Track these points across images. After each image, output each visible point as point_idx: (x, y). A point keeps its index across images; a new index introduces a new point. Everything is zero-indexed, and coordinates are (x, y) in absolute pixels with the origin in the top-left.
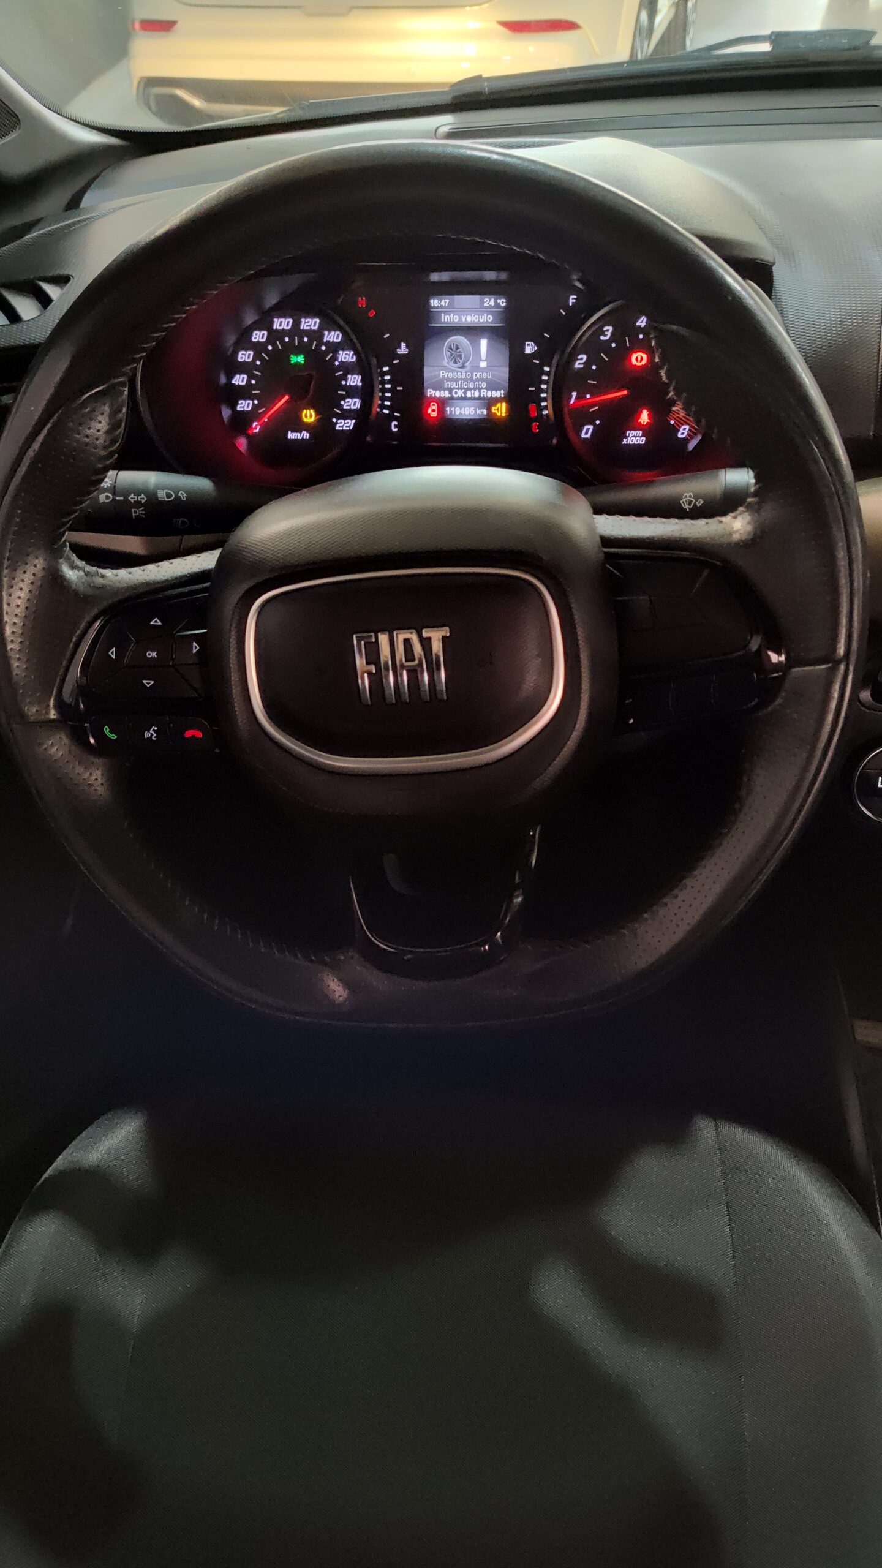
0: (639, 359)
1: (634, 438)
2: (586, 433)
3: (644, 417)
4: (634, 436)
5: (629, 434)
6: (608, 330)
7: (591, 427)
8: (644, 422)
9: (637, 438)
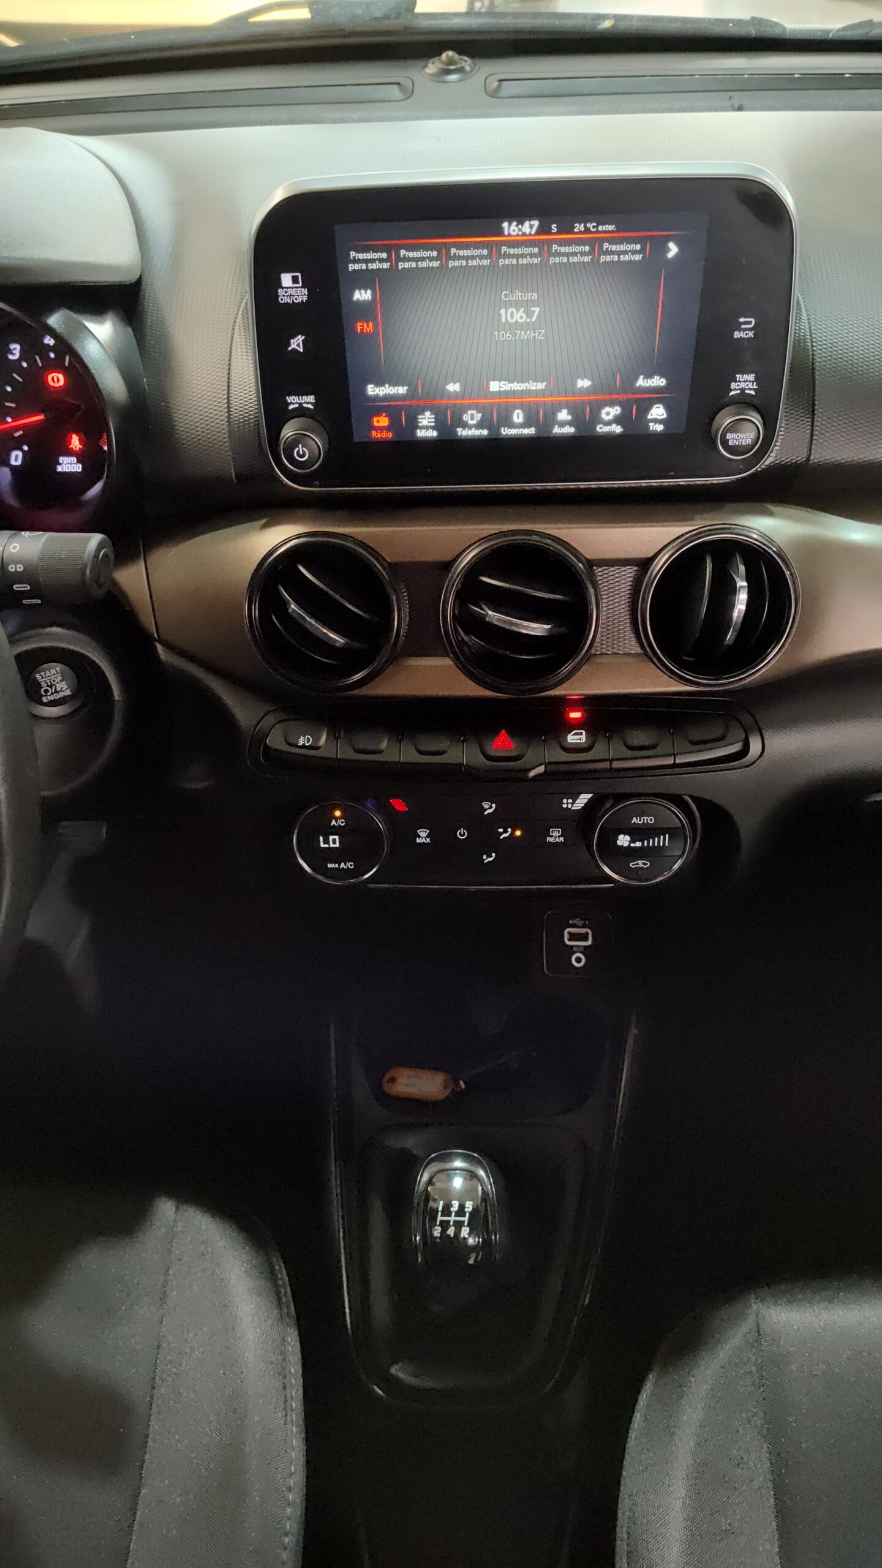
0: (56, 379)
1: (69, 466)
2: (16, 460)
3: (75, 442)
4: (68, 463)
5: (63, 460)
6: (15, 349)
7: (20, 454)
8: (76, 447)
9: (73, 465)
